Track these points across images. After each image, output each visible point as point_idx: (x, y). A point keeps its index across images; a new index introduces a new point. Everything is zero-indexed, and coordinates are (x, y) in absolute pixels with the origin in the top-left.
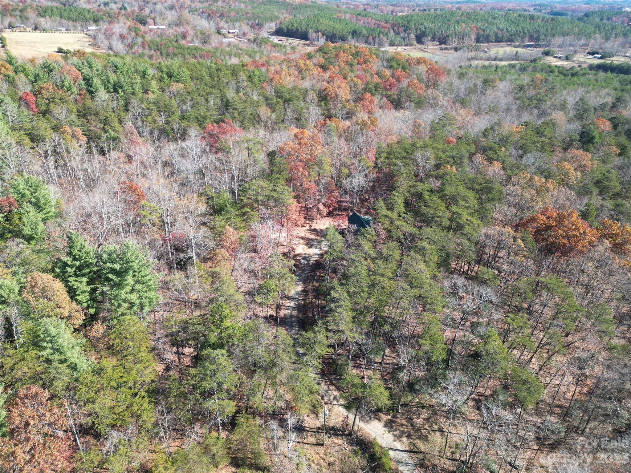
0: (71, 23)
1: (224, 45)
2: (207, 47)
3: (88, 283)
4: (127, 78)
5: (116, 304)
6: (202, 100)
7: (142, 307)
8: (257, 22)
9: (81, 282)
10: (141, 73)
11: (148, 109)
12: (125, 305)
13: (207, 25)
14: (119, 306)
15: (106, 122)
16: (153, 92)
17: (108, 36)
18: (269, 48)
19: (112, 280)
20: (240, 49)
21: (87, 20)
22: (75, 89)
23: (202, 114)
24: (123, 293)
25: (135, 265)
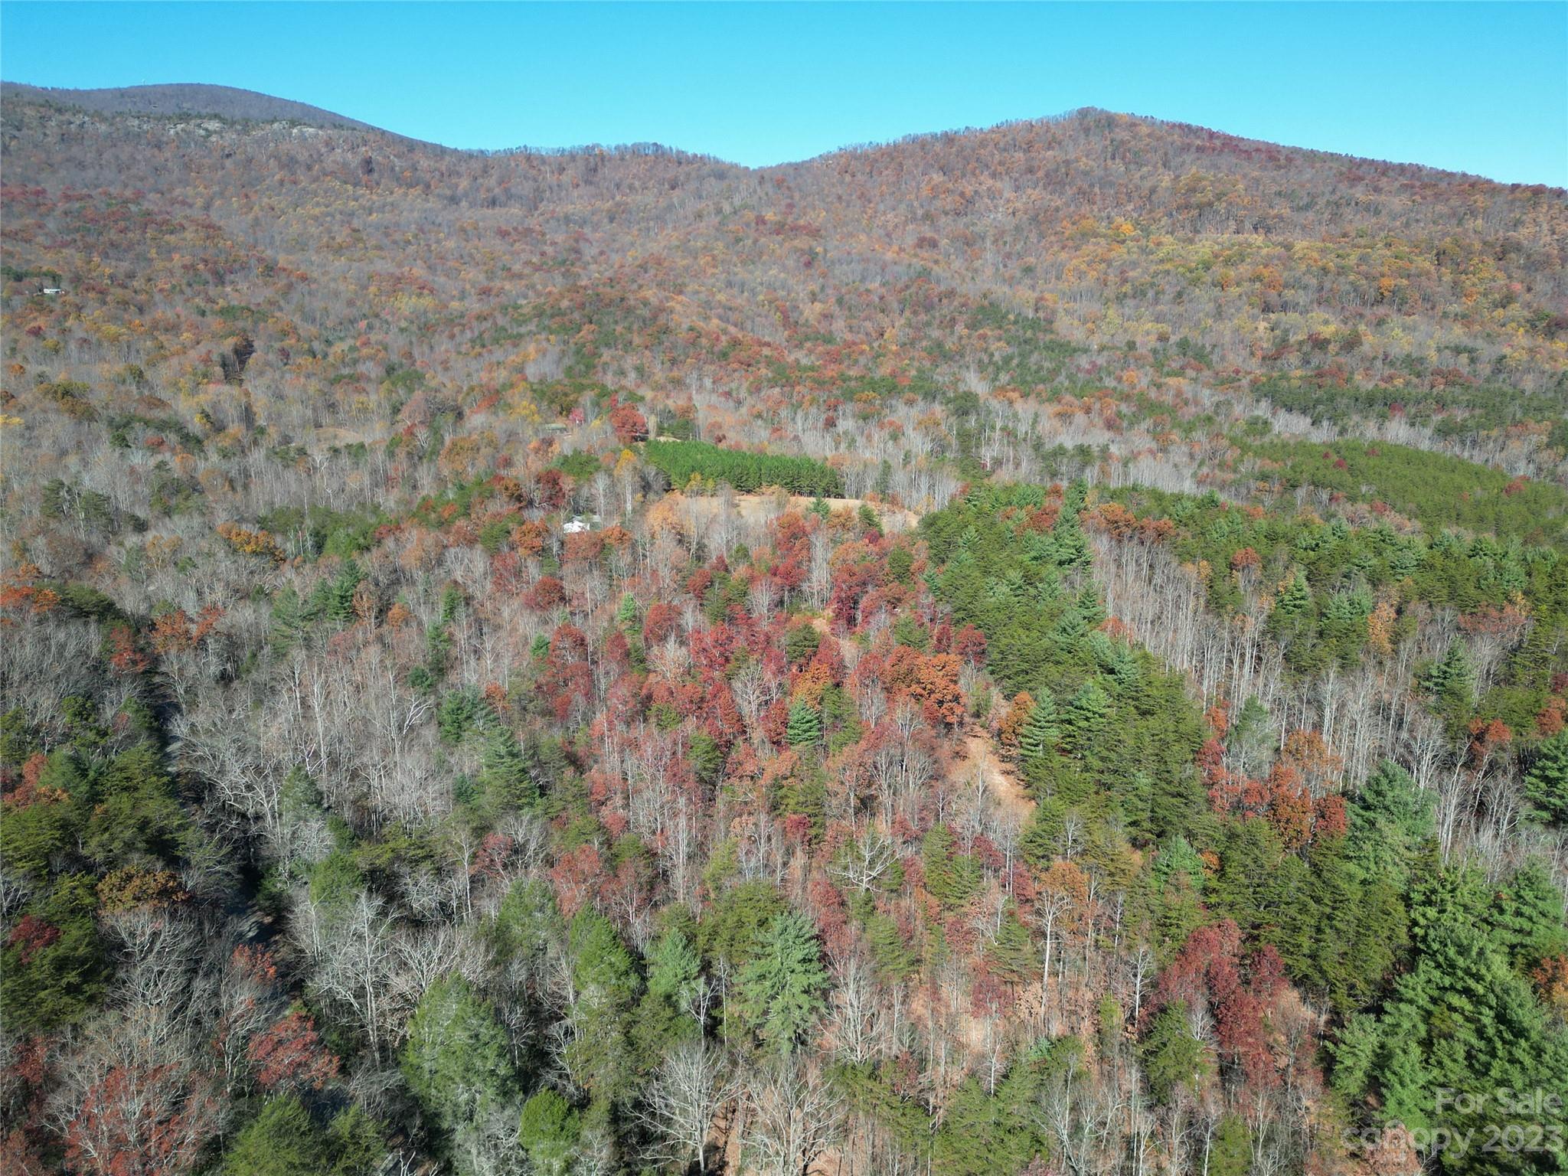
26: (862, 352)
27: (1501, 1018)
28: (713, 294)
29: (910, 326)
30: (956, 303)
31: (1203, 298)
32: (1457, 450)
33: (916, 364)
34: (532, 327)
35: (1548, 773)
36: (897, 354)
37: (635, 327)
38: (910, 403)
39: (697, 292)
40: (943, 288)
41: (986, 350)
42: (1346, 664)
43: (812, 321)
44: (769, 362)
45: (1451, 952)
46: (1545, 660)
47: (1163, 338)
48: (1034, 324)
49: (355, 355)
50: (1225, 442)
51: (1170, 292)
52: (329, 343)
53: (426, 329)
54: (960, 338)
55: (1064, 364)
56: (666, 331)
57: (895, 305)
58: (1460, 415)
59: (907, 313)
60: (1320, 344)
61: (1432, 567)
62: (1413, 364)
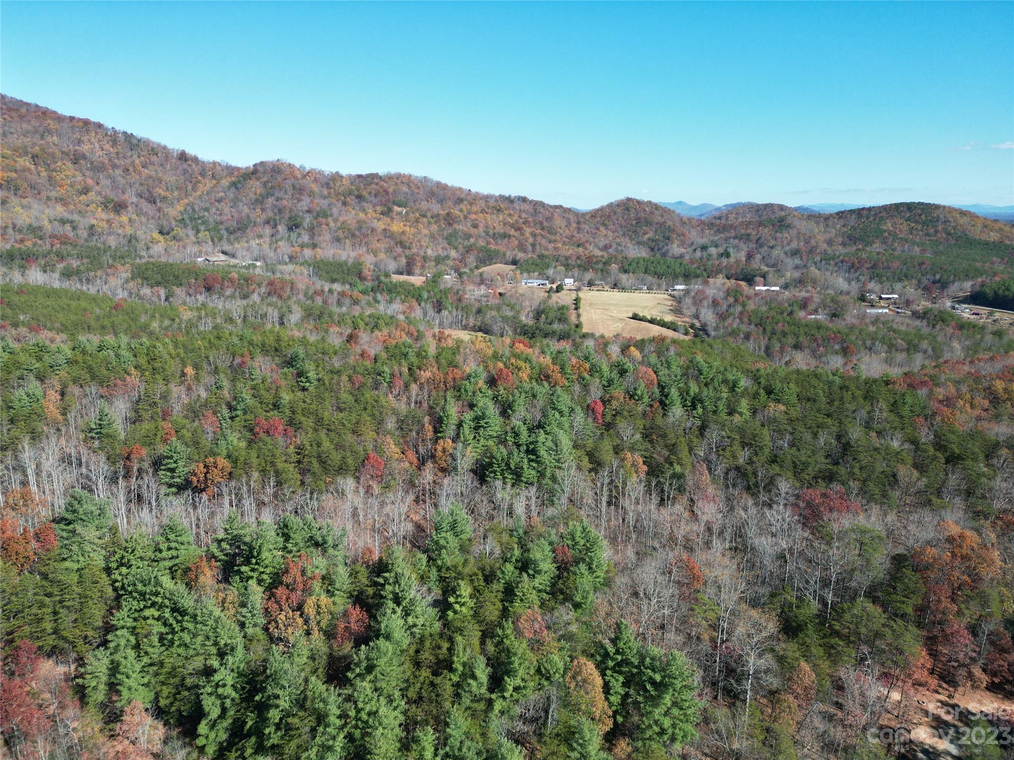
0: (654, 280)
1: (867, 320)
2: (839, 325)
3: (624, 684)
4: (711, 390)
5: (647, 724)
6: (808, 437)
7: (673, 739)
8: (938, 277)
9: (617, 680)
10: (731, 385)
11: (728, 437)
12: (656, 729)
13: (846, 286)
14: (650, 726)
15: (673, 448)
16: (741, 414)
17: (698, 300)
18: (949, 330)
19: (649, 691)
20: (894, 331)
21: (675, 277)
22: (646, 399)
23: (803, 459)
24: (658, 712)
25: (678, 684)
27: (174, 610)
32: (78, 286)
35: (169, 466)
42: (35, 437)
45: (140, 587)
46: (155, 403)
58: (75, 263)
61: (76, 362)
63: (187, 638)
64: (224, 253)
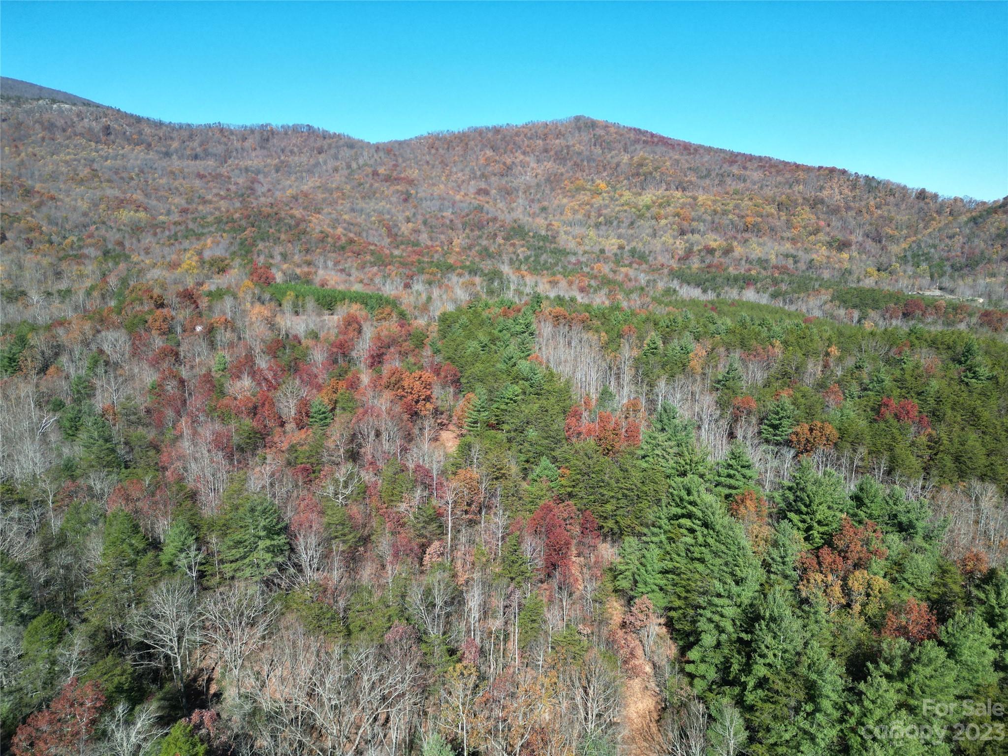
26: (437, 251)
27: (704, 523)
28: (341, 215)
29: (468, 237)
30: (497, 225)
31: (646, 225)
32: (781, 304)
33: (470, 259)
34: (213, 229)
35: (774, 422)
36: (458, 253)
37: (283, 229)
38: (460, 275)
39: (330, 214)
40: (490, 216)
41: (514, 253)
43: (406, 233)
44: (372, 253)
47: (621, 247)
48: (545, 239)
49: (81, 244)
50: (649, 299)
51: (627, 222)
52: (65, 238)
53: (136, 229)
54: (500, 245)
55: (560, 260)
56: (305, 232)
57: (460, 226)
58: (784, 287)
59: (467, 231)
60: (711, 251)
61: (734, 332)
62: (763, 263)
63: (708, 557)
64: (941, 289)
